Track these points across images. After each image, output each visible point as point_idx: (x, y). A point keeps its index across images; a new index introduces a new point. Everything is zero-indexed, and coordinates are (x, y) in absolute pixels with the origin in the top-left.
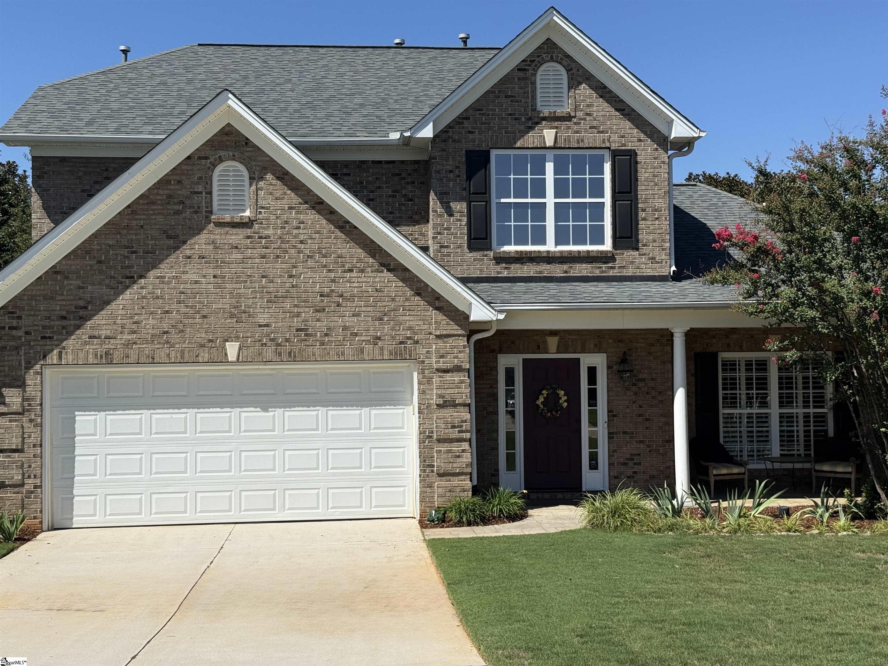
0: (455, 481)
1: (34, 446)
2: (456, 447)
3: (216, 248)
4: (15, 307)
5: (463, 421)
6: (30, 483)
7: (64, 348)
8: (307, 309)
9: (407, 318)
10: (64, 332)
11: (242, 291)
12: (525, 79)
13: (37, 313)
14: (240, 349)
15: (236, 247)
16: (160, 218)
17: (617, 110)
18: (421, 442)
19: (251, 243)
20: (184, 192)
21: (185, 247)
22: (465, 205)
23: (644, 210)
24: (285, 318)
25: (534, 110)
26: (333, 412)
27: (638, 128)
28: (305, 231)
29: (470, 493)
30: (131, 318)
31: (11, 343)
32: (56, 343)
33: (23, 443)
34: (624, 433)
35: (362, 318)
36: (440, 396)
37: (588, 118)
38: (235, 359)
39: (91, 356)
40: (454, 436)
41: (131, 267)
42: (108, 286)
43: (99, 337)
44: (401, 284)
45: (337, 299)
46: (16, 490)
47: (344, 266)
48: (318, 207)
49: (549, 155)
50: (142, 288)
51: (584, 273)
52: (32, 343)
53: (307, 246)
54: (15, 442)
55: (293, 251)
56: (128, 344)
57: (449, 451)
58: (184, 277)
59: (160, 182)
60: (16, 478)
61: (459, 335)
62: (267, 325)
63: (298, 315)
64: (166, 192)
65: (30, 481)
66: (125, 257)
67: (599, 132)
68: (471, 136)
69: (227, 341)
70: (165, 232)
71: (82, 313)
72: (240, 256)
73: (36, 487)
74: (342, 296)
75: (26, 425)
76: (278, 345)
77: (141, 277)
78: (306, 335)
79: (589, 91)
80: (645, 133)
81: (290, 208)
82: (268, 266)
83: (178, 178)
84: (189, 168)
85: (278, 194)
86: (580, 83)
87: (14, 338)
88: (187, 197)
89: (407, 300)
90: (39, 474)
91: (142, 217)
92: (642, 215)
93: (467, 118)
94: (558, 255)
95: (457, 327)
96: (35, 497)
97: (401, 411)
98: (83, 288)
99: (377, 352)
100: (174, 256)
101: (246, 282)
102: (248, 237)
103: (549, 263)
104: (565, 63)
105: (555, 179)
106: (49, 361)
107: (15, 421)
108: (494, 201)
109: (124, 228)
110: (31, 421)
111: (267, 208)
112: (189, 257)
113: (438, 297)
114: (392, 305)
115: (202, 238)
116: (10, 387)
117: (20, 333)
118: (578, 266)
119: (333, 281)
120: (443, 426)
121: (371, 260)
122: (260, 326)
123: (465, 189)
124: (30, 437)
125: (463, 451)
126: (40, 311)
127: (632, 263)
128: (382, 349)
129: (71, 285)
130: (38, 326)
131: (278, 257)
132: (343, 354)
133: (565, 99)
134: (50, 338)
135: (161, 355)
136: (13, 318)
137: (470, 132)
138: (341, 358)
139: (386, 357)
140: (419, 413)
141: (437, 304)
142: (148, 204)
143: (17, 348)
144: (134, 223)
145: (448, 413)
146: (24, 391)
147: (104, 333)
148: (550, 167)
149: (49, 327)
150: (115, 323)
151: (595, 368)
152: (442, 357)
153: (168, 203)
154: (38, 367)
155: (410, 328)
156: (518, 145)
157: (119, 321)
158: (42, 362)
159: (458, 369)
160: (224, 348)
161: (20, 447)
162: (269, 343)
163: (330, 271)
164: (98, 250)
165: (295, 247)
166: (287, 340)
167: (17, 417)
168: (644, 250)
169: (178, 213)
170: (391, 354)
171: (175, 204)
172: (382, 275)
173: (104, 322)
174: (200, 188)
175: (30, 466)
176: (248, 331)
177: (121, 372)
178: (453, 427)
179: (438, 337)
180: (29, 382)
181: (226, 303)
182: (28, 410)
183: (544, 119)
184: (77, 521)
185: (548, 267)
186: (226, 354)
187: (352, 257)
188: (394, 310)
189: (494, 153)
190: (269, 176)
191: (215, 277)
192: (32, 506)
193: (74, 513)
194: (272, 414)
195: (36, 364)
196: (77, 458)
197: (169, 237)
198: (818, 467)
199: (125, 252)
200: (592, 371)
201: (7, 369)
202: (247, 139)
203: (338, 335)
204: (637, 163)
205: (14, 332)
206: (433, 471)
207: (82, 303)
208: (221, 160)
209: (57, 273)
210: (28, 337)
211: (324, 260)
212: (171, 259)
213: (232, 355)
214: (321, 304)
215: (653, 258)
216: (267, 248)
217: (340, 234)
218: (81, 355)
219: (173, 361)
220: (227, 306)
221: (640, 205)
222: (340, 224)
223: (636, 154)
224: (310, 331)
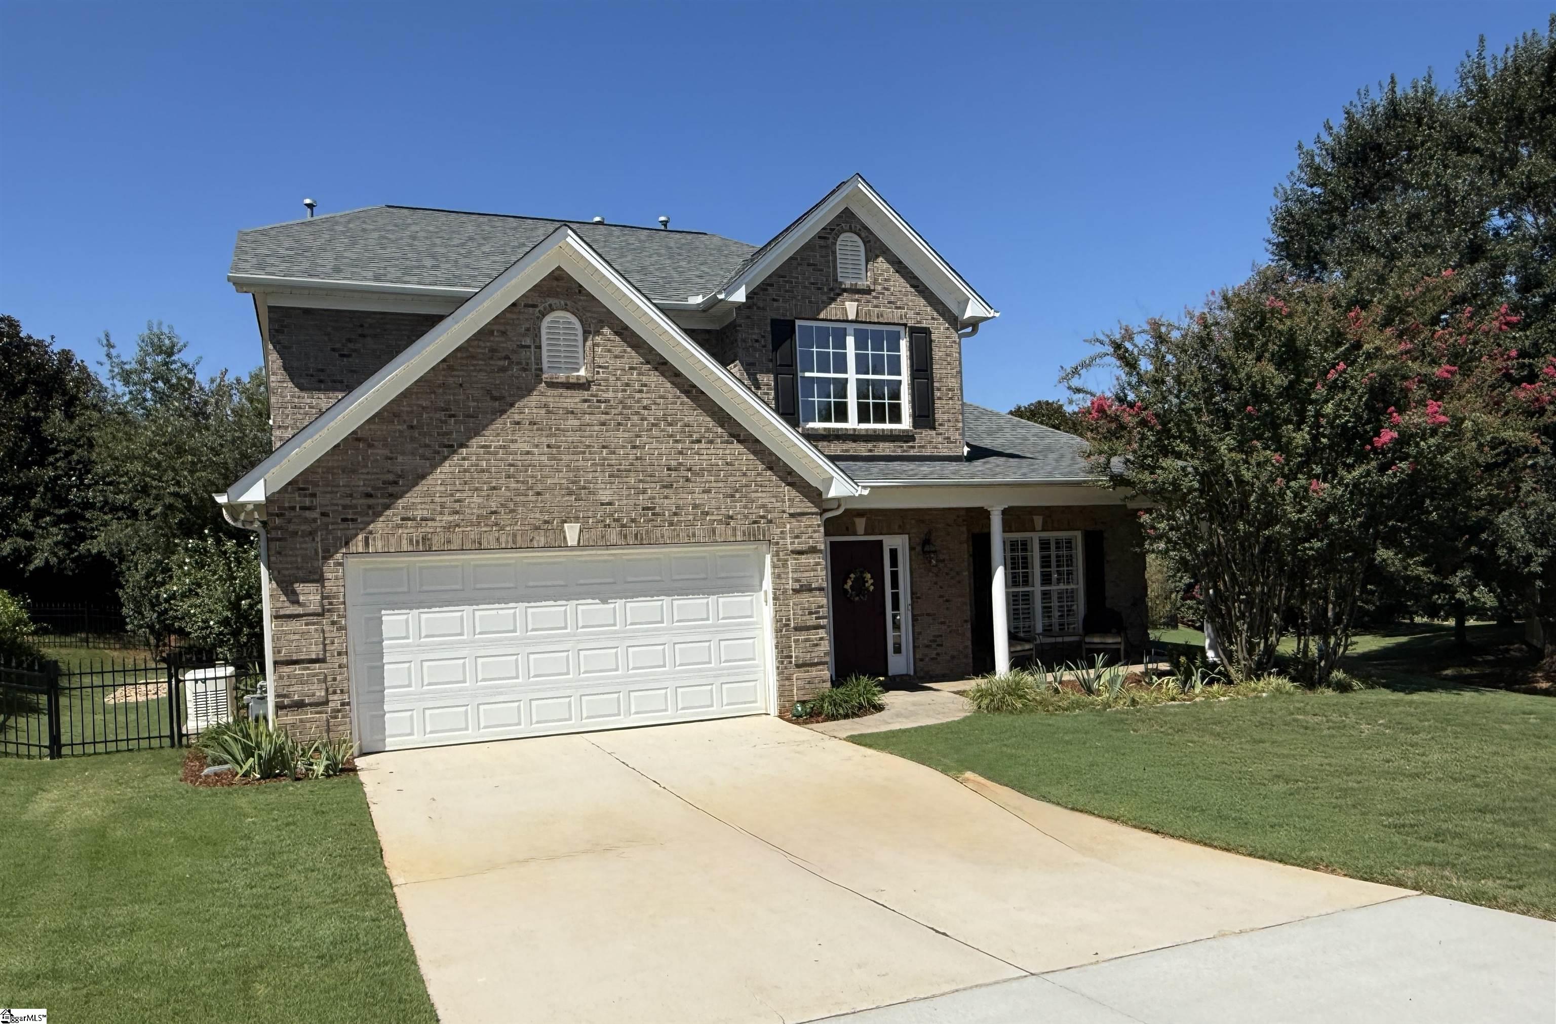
0: (814, 672)
1: (339, 654)
2: (814, 636)
3: (548, 412)
4: (306, 482)
5: (820, 607)
6: (335, 701)
7: (371, 533)
8: (653, 485)
9: (760, 495)
10: (370, 512)
11: (581, 463)
12: (826, 247)
13: (335, 489)
14: (581, 531)
15: (572, 413)
16: (482, 376)
17: (912, 286)
18: (778, 631)
19: (589, 407)
20: (509, 345)
21: (512, 410)
22: (772, 377)
23: (939, 389)
24: (629, 495)
25: (836, 280)
26: (679, 602)
27: (931, 306)
28: (649, 395)
29: (829, 684)
30: (452, 495)
31: (303, 528)
32: (361, 526)
33: (325, 651)
34: (928, 615)
35: (712, 495)
36: (797, 580)
37: (886, 293)
38: (575, 543)
39: (404, 542)
40: (810, 623)
41: (450, 433)
42: (423, 457)
43: (414, 519)
44: (752, 457)
45: (685, 473)
46: (319, 709)
47: (691, 436)
48: (662, 368)
49: (850, 328)
50: (464, 459)
51: (887, 452)
52: (330, 527)
53: (652, 412)
54: (314, 651)
55: (636, 418)
56: (450, 528)
57: (807, 640)
58: (513, 446)
59: (481, 332)
60: (318, 694)
61: (812, 514)
62: (610, 504)
63: (644, 492)
64: (488, 344)
65: (336, 697)
66: (442, 422)
67: (897, 308)
68: (775, 304)
69: (565, 522)
70: (489, 392)
71: (391, 489)
72: (577, 422)
73: (343, 704)
74: (690, 470)
75: (326, 628)
76: (623, 526)
77: (462, 445)
78: (653, 514)
79: (886, 265)
80: (938, 312)
81: (631, 368)
82: (608, 434)
83: (502, 328)
84: (515, 317)
85: (617, 351)
86: (877, 256)
87: (306, 521)
88: (514, 352)
89: (759, 474)
90: (345, 689)
91: (461, 373)
92: (937, 394)
93: (772, 285)
94: (864, 433)
95: (810, 504)
96: (343, 717)
97: (749, 598)
98: (391, 459)
99: (729, 532)
100: (500, 421)
101: (584, 453)
102: (585, 401)
103: (854, 441)
104: (863, 235)
105: (857, 355)
106: (353, 549)
107: (314, 624)
108: (800, 374)
109: (440, 386)
110: (333, 623)
111: (607, 368)
112: (518, 423)
113: (791, 472)
114: (744, 481)
115: (533, 400)
116: (304, 582)
117: (315, 514)
118: (881, 445)
119: (681, 453)
120: (800, 612)
121: (720, 430)
122: (602, 504)
123: (771, 360)
124: (333, 643)
125: (821, 639)
126: (338, 486)
127: (931, 442)
128: (734, 529)
129: (377, 454)
130: (337, 505)
131: (619, 424)
132: (694, 535)
133: (864, 272)
134: (352, 520)
135: (489, 539)
136: (305, 496)
137: (774, 300)
138: (692, 540)
139: (739, 538)
140: (774, 599)
141: (789, 480)
142: (467, 357)
143: (312, 534)
144: (451, 380)
145: (805, 598)
146: (323, 587)
147: (419, 514)
148: (850, 341)
149: (351, 507)
150: (432, 502)
151: (896, 550)
152: (797, 537)
153: (491, 358)
154: (338, 556)
155: (763, 506)
156: (822, 316)
157: (437, 499)
158: (344, 550)
159: (813, 550)
160: (562, 531)
161: (321, 656)
162: (613, 524)
163: (677, 441)
164: (408, 412)
165: (637, 413)
166: (633, 521)
167: (315, 619)
168: (941, 430)
169: (503, 370)
170: (744, 535)
171: (500, 359)
172: (730, 446)
173: (418, 500)
174: (528, 341)
175: (335, 679)
176: (588, 510)
177: (441, 561)
178: (810, 613)
179: (792, 515)
180: (328, 575)
181: (561, 478)
182: (329, 611)
183: (845, 290)
184: (390, 743)
185: (854, 445)
186: (565, 538)
187: (699, 425)
188: (746, 486)
189: (798, 323)
190: (606, 331)
191: (549, 446)
192: (340, 728)
193: (387, 733)
194: (612, 606)
195: (337, 552)
196: (386, 667)
197: (494, 399)
198: (1087, 640)
199: (441, 415)
200: (894, 553)
201: (299, 560)
202: (581, 286)
203: (688, 514)
204: (931, 341)
205: (307, 514)
206: (791, 662)
207: (391, 477)
208: (552, 309)
209: (358, 440)
210: (325, 519)
211: (670, 429)
212: (498, 425)
213: (572, 539)
214: (668, 479)
215: (949, 438)
216: (607, 413)
217: (686, 400)
218: (393, 541)
219: (503, 546)
220: (564, 481)
221: (936, 384)
222: (686, 387)
223: (930, 333)
224: (657, 510)
